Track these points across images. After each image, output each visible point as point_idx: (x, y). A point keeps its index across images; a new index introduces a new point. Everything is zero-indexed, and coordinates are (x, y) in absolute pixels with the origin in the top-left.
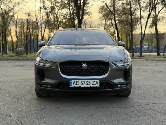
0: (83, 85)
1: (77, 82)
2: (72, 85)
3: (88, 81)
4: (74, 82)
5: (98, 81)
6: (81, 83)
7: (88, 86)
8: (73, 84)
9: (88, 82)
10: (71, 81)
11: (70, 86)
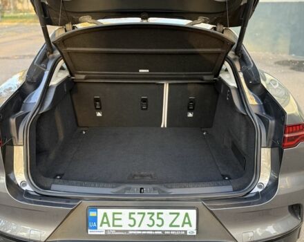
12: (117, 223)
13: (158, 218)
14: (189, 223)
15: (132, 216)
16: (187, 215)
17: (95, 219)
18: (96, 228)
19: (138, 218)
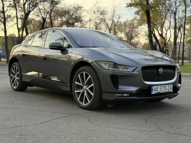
0: (161, 91)
1: (157, 88)
2: (153, 92)
3: (165, 86)
4: (155, 88)
5: (172, 85)
6: (160, 88)
7: (165, 91)
8: (154, 90)
9: (165, 88)
10: (152, 88)
11: (152, 93)
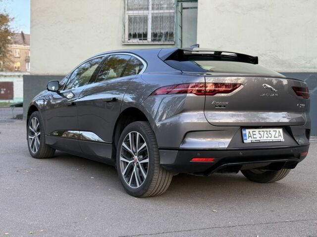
12: (255, 136)
13: (270, 134)
14: (281, 136)
15: (260, 133)
16: (279, 132)
17: (245, 134)
18: (246, 139)
19: (262, 133)
